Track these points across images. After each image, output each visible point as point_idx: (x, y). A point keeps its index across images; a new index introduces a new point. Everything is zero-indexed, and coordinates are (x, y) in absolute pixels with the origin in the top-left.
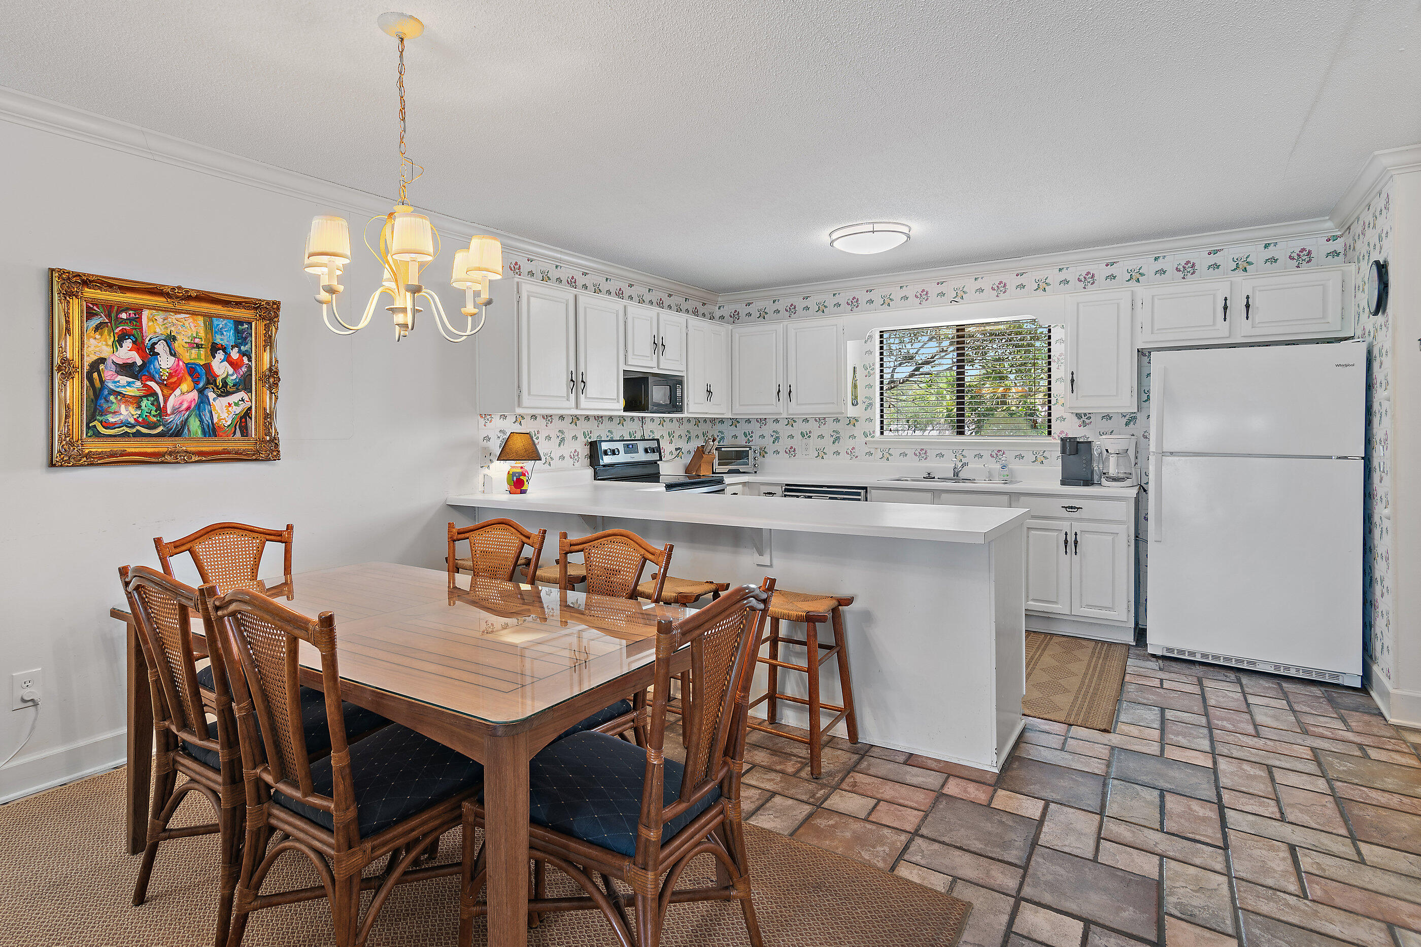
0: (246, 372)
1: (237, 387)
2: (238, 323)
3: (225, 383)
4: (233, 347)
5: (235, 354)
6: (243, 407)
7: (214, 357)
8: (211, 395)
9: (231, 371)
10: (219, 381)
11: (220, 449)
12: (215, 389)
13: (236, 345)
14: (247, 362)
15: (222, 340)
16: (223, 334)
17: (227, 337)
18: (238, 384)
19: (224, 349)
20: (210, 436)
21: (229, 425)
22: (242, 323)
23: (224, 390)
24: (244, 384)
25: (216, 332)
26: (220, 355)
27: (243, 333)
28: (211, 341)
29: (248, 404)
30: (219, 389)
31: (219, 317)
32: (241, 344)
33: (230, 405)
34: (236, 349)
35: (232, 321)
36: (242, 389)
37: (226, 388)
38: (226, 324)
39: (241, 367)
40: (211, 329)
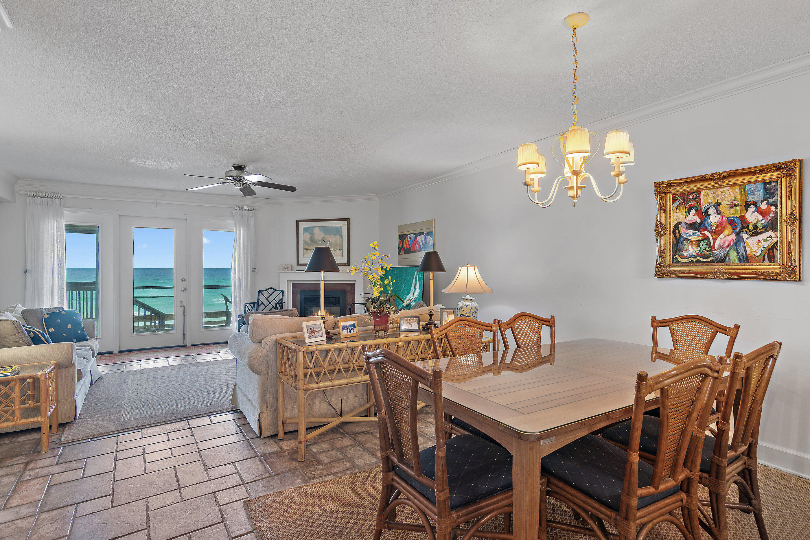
0: (773, 217)
1: (765, 229)
2: (766, 183)
3: (755, 227)
4: (762, 201)
5: (764, 206)
6: (770, 242)
7: (747, 210)
8: (745, 236)
9: (760, 217)
10: (751, 226)
11: (751, 271)
12: (748, 231)
13: (765, 199)
14: (775, 210)
15: (753, 198)
16: (754, 194)
17: (758, 195)
18: (767, 227)
19: (755, 204)
20: (744, 262)
21: (759, 255)
22: (769, 183)
23: (755, 231)
24: (773, 225)
25: (749, 194)
26: (752, 208)
27: (771, 190)
28: (745, 200)
29: (775, 240)
30: (751, 231)
31: (750, 183)
32: (769, 198)
33: (759, 241)
34: (765, 202)
35: (761, 184)
36: (770, 229)
37: (756, 229)
38: (757, 187)
39: (768, 214)
40: (745, 192)
